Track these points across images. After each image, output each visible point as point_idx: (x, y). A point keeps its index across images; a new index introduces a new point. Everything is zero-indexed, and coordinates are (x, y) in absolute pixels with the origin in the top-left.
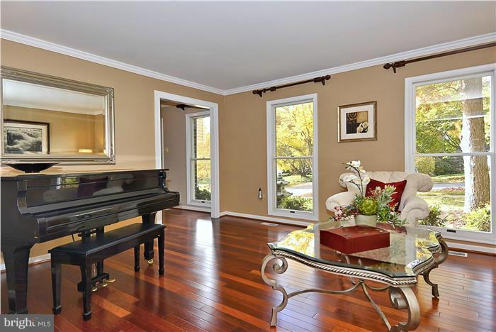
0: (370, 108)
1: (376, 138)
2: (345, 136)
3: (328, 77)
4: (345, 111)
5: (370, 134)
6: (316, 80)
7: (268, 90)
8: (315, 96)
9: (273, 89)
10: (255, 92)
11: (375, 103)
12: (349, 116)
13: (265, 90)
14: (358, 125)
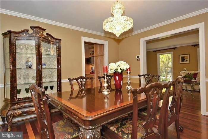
0: (188, 55)
1: (190, 63)
2: (181, 62)
3: (176, 48)
4: (181, 56)
5: (188, 62)
6: (172, 48)
7: (158, 51)
8: (172, 52)
9: (159, 50)
10: (154, 51)
11: (189, 54)
12: (182, 57)
13: (157, 51)
14: (185, 60)
